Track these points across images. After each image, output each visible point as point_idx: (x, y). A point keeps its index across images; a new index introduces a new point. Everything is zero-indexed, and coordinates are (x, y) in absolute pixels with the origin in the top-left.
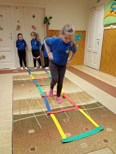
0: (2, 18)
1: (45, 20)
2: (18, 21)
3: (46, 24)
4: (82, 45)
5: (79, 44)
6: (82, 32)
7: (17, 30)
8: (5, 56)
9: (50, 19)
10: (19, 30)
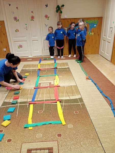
0: (18, 9)
1: (57, 9)
2: (32, 12)
3: (58, 13)
4: (97, 33)
5: (94, 31)
6: (98, 19)
7: (31, 20)
8: (22, 46)
9: (62, 7)
10: (33, 20)
